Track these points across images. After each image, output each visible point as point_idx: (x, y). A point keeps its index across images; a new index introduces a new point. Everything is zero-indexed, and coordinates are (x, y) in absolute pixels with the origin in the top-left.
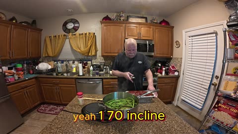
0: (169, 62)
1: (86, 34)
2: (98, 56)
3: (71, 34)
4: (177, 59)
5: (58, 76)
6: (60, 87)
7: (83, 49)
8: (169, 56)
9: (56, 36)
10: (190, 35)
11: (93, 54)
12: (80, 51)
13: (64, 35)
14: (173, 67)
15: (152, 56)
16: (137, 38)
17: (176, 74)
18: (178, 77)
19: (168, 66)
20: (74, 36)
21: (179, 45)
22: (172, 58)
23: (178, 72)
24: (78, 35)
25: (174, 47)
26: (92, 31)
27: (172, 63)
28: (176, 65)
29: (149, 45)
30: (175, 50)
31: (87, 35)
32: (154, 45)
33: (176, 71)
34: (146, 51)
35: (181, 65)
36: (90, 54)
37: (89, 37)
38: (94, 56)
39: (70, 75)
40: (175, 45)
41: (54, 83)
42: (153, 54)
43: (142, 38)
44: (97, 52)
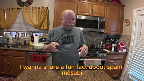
0: (118, 39)
1: (39, 8)
3: (24, 7)
4: (126, 36)
5: (8, 48)
6: (10, 59)
7: (35, 22)
8: (118, 33)
9: (9, 9)
10: (139, 14)
11: (45, 28)
12: (32, 24)
13: (18, 8)
14: (122, 44)
15: (102, 33)
16: (88, 14)
17: (125, 50)
18: (126, 54)
19: (117, 43)
20: (28, 9)
21: (128, 23)
22: (121, 36)
23: (126, 49)
24: (32, 9)
25: (124, 25)
26: (46, 6)
27: (121, 41)
28: (125, 42)
29: (100, 22)
30: (125, 28)
31: (41, 9)
32: (104, 22)
33: (124, 48)
34: (97, 28)
35: (129, 43)
36: (42, 28)
37: (42, 11)
38: (45, 30)
40: (125, 23)
41: (4, 55)
42: (103, 31)
43: (93, 15)
44: (49, 26)
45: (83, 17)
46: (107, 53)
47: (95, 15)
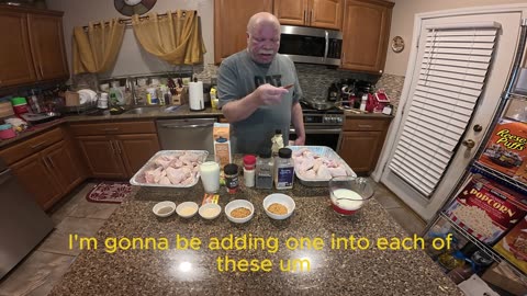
0: (374, 83)
1: (174, 14)
2: (206, 64)
3: (137, 16)
4: (394, 77)
6: (123, 140)
7: (169, 50)
8: (374, 69)
9: (99, 25)
10: (430, 27)
11: (195, 59)
12: (161, 54)
13: (120, 21)
14: (382, 96)
15: (334, 67)
16: (301, 22)
17: (387, 111)
18: (390, 118)
19: (371, 93)
20: (145, 21)
21: (401, 45)
22: (380, 76)
23: (392, 107)
24: (155, 17)
25: (389, 50)
26: (191, 7)
27: (380, 87)
28: (390, 92)
29: (330, 40)
31: (179, 15)
32: (340, 41)
33: (386, 104)
34: (323, 55)
35: (399, 94)
36: (187, 61)
37: (182, 21)
38: (195, 64)
39: (143, 111)
40: (391, 45)
41: (107, 134)
42: (337, 62)
43: (313, 25)
44: (205, 56)
45: (289, 30)
46: (344, 116)
47: (319, 24)
